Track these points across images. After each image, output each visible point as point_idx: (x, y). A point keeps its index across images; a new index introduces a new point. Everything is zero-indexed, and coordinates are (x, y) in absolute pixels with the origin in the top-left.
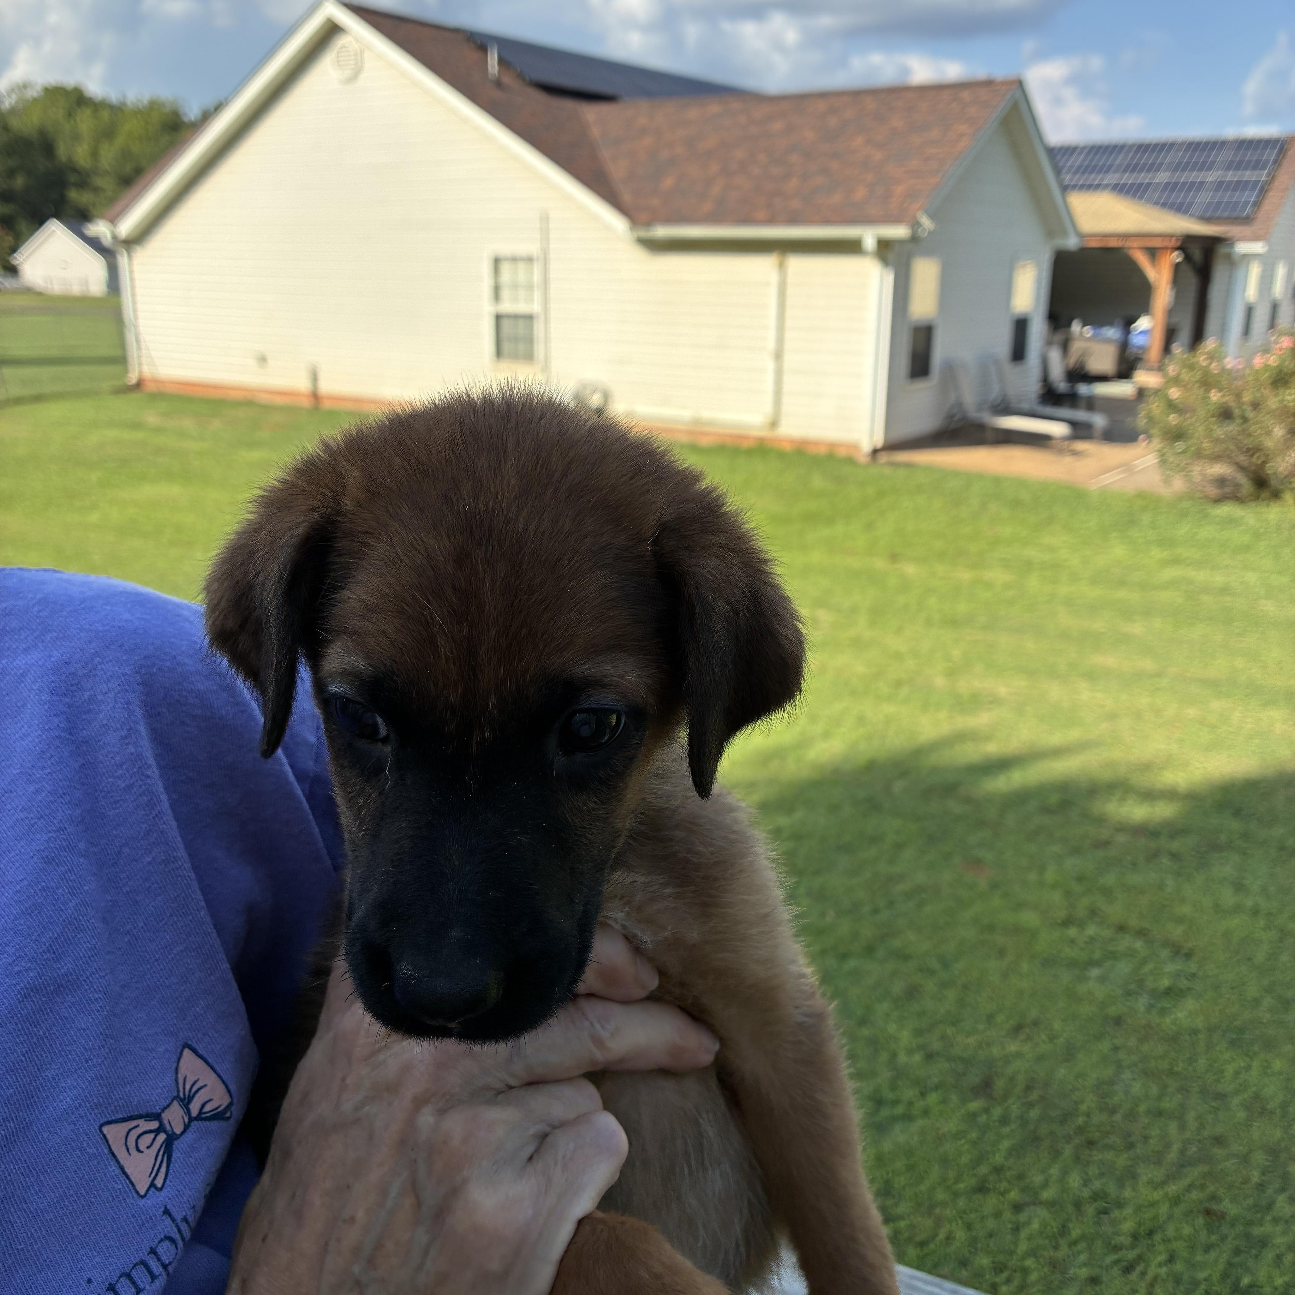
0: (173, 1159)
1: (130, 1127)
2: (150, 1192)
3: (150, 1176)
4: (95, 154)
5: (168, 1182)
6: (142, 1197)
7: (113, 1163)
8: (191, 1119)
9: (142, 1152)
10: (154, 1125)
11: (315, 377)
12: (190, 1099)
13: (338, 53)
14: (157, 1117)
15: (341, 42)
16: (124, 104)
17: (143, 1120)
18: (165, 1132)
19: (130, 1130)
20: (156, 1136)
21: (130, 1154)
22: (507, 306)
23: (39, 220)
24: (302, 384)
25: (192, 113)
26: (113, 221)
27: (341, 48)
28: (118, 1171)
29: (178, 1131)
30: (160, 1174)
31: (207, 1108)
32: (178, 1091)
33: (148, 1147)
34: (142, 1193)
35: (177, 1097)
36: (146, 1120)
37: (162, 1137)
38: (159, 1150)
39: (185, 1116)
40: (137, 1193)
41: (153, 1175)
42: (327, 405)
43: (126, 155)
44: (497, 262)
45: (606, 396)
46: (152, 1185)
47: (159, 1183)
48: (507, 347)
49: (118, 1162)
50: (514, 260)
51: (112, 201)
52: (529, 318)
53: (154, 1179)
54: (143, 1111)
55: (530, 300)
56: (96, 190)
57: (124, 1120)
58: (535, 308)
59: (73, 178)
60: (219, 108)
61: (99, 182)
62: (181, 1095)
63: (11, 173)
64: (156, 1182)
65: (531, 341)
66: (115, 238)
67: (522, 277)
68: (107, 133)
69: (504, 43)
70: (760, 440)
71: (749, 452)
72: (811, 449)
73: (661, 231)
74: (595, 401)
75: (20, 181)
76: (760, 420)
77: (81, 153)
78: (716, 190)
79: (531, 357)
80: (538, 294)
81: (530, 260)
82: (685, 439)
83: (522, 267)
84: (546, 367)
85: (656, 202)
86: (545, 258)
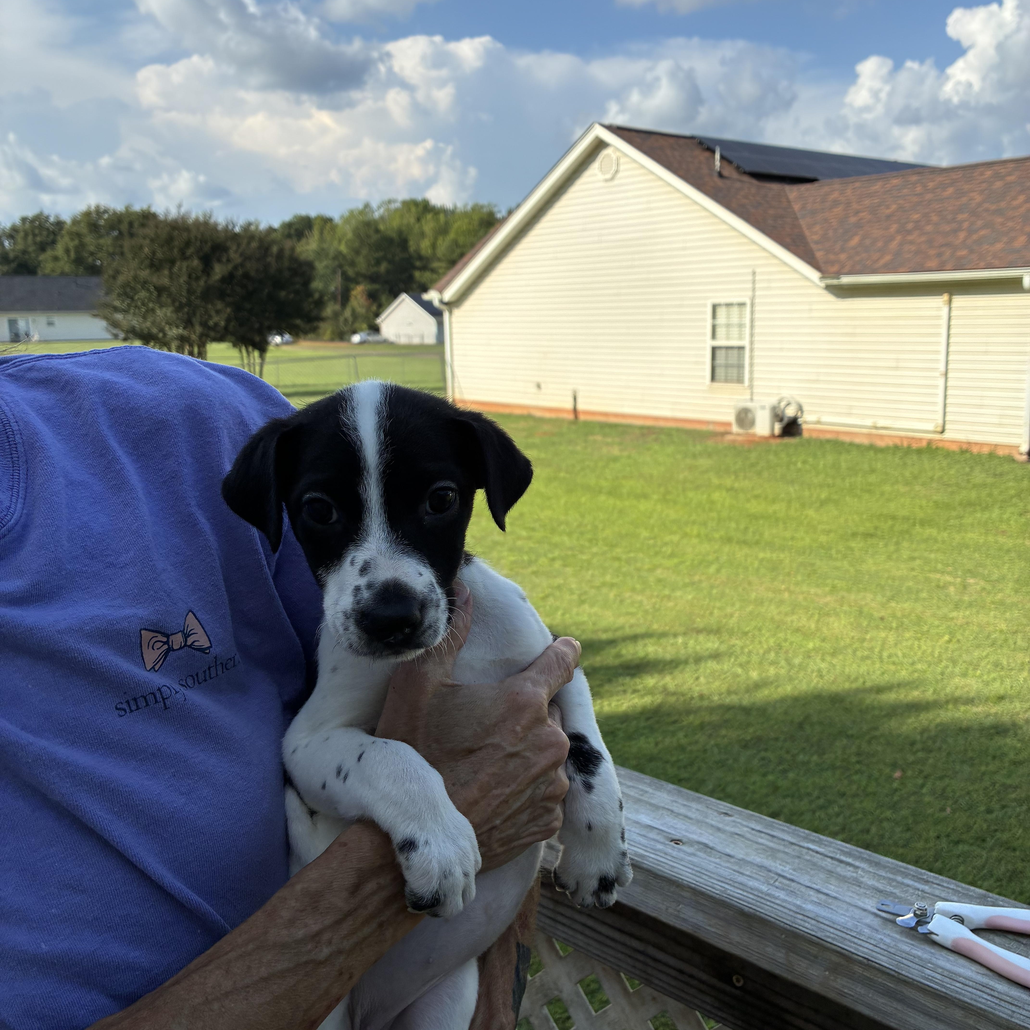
0: (168, 659)
2: (151, 671)
3: (153, 663)
4: (434, 246)
5: (160, 669)
6: (147, 671)
7: (139, 649)
8: (185, 645)
9: (154, 650)
10: (165, 639)
11: (575, 399)
12: (189, 636)
13: (602, 161)
14: (168, 636)
15: (605, 152)
16: (455, 210)
17: (161, 635)
18: (169, 645)
19: (153, 637)
20: (163, 645)
21: (148, 649)
22: (721, 341)
23: (395, 295)
24: (567, 403)
25: (501, 212)
26: (441, 291)
27: (605, 158)
28: (140, 654)
29: (175, 647)
30: (158, 664)
31: (196, 644)
32: (184, 629)
33: (158, 648)
35: (182, 632)
37: (166, 647)
38: (162, 652)
39: (182, 642)
40: (146, 668)
41: (155, 663)
42: (583, 417)
43: (455, 243)
44: (715, 307)
45: (800, 408)
46: (153, 667)
47: (157, 668)
48: (720, 372)
49: (142, 650)
50: (729, 305)
51: (441, 277)
52: (741, 348)
53: (155, 665)
54: (163, 631)
55: (741, 338)
56: (433, 271)
57: (153, 631)
58: (745, 343)
59: (419, 264)
61: (435, 265)
62: (185, 632)
63: (378, 262)
64: (155, 667)
65: (740, 367)
66: (441, 302)
67: (735, 320)
68: (443, 230)
69: (726, 145)
70: (930, 442)
71: (919, 452)
72: (975, 450)
73: (846, 280)
74: (790, 412)
75: (383, 267)
76: (930, 427)
77: (425, 246)
78: (894, 245)
79: (740, 380)
80: (747, 330)
81: (742, 305)
82: (866, 441)
83: (735, 309)
84: (751, 387)
85: (843, 257)
86: (752, 305)
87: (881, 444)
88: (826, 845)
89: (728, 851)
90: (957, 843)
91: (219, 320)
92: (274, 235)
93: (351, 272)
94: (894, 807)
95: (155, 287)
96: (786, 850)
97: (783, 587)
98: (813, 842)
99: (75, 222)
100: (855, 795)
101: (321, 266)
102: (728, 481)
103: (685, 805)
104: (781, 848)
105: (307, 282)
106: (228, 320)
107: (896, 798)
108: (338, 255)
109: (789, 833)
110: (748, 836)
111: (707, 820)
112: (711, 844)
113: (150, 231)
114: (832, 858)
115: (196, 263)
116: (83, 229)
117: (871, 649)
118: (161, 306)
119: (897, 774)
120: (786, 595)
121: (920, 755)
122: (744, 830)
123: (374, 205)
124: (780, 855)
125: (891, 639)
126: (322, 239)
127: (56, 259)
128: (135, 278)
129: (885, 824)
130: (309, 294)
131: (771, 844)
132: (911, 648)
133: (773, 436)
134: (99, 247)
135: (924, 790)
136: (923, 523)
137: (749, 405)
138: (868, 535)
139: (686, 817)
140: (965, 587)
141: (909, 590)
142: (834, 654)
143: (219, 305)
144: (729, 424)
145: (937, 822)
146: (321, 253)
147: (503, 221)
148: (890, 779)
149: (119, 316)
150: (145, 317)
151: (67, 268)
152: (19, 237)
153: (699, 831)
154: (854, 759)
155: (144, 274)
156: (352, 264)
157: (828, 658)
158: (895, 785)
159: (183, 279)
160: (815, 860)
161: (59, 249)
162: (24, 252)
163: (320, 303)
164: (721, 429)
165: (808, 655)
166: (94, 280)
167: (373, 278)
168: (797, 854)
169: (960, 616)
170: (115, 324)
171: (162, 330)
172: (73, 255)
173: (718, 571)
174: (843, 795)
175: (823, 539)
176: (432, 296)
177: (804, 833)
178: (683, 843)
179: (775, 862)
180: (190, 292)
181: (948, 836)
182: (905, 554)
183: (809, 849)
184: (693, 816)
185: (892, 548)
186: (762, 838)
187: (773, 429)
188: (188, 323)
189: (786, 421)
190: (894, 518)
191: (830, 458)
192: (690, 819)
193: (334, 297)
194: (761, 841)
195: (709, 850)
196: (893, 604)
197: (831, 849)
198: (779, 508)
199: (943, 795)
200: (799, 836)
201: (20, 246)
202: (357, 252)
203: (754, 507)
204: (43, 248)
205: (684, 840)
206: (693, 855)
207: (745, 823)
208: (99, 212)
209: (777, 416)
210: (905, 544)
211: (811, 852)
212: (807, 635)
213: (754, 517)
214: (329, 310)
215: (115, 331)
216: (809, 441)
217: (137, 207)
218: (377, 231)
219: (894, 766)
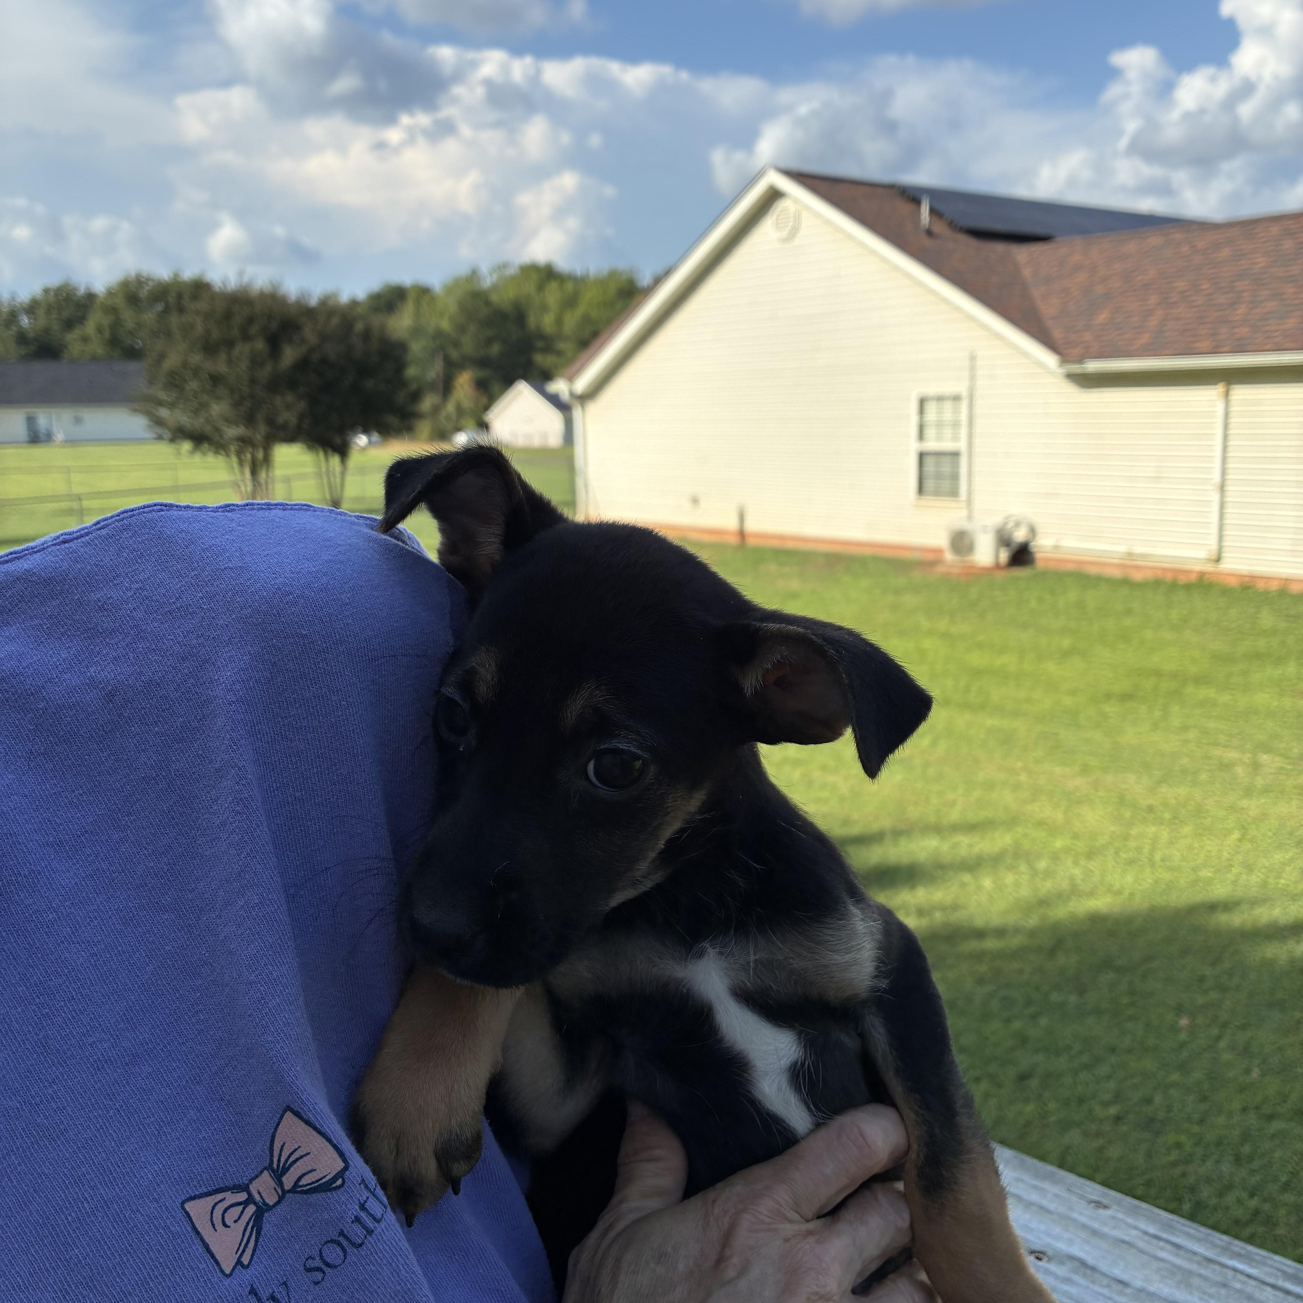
0: (262, 1233)
1: (217, 1200)
2: (236, 1270)
3: (236, 1253)
4: (559, 322)
5: (255, 1258)
6: (228, 1276)
7: (196, 1241)
8: (285, 1191)
9: (229, 1227)
11: (742, 517)
12: (285, 1170)
13: (778, 216)
14: (245, 1188)
15: (781, 206)
16: (588, 276)
17: (229, 1192)
18: (255, 1203)
19: (216, 1204)
20: (244, 1209)
21: (216, 1230)
22: (931, 445)
23: (508, 382)
24: (730, 523)
25: (645, 280)
26: (571, 379)
27: (781, 211)
28: (201, 1249)
29: (270, 1202)
30: (247, 1250)
31: (306, 1180)
32: (272, 1161)
33: (235, 1222)
34: (228, 1272)
35: (270, 1167)
36: (232, 1193)
37: (251, 1209)
38: (248, 1224)
39: (277, 1187)
40: (222, 1271)
41: (239, 1252)
42: (751, 542)
43: (586, 320)
44: (922, 402)
45: (1033, 531)
46: (239, 1262)
47: (246, 1260)
48: (930, 484)
49: (202, 1239)
50: (940, 399)
51: (570, 361)
52: (955, 455)
53: (241, 1255)
54: (230, 1183)
55: (956, 438)
56: (559, 353)
57: (209, 1194)
58: (962, 445)
59: (540, 344)
60: (668, 273)
61: (561, 345)
62: (275, 1166)
63: (489, 342)
64: (242, 1259)
65: (955, 477)
66: (572, 394)
67: (948, 416)
68: (571, 302)
69: (936, 194)
70: (1202, 575)
71: (1188, 587)
72: (1261, 585)
73: (1093, 366)
74: (1020, 536)
75: (495, 349)
76: (1202, 554)
77: (547, 322)
78: (1153, 322)
79: (954, 493)
80: (964, 432)
81: (956, 398)
82: (1117, 573)
83: (948, 405)
84: (969, 502)
85: (1088, 336)
86: (971, 398)
87: (1138, 576)
88: (1258, 1262)
89: (1118, 1272)
90: (1271, 1117)
91: (289, 417)
92: (359, 310)
93: (454, 354)
94: (1183, 1067)
95: (209, 375)
96: (1202, 1271)
97: (1019, 764)
98: (1238, 1256)
99: (110, 293)
100: (1130, 1051)
101: (416, 348)
102: (942, 625)
103: (1035, 1187)
104: (1194, 1267)
105: (400, 367)
106: (301, 417)
107: (1185, 1054)
108: (439, 334)
109: (1199, 1240)
110: (1141, 1244)
111: (1075, 1215)
112: (1090, 1261)
113: (203, 305)
114: (1274, 1287)
115: (260, 345)
116: (120, 302)
117: (1139, 849)
118: (218, 398)
119: (1184, 1022)
120: (1023, 778)
121: (1214, 995)
122: (1132, 1235)
123: (484, 269)
124: (1196, 1281)
125: (1165, 835)
126: (417, 314)
127: (85, 339)
128: (185, 365)
129: (1173, 1091)
130: (402, 383)
131: (1178, 1261)
132: (1191, 848)
133: (998, 566)
134: (139, 325)
135: (1222, 1044)
136: (1198, 680)
137: (965, 525)
138: (1125, 697)
139: (1042, 1208)
140: (1256, 766)
141: (1184, 771)
142: (1090, 855)
143: (290, 398)
144: (939, 551)
145: (1242, 1089)
146: (417, 331)
147: (648, 291)
148: (1174, 1029)
149: (164, 412)
150: (196, 412)
151: (100, 351)
152: (41, 312)
153: (1066, 1235)
154: (1125, 1000)
155: (196, 358)
156: (456, 344)
157: (1082, 863)
158: (1183, 1036)
159: (244, 365)
160: (1249, 1289)
161: (90, 327)
162: (47, 331)
163: (416, 396)
164: (930, 557)
165: (1055, 857)
166: (133, 366)
167: (482, 363)
168: (1219, 1279)
169: (1253, 806)
170: (158, 422)
171: (217, 430)
172: (107, 334)
173: (934, 743)
174: (1113, 1050)
175: (1068, 701)
176: (559, 386)
177: (1221, 1240)
178: (1050, 1259)
179: (1191, 1293)
180: (253, 381)
181: (1257, 1108)
182: (1176, 722)
183: (1235, 1270)
184: (1052, 1207)
185: (1158, 714)
186: (1162, 1249)
187: (997, 556)
188: (249, 420)
189: (1014, 547)
190: (1158, 673)
191: (1073, 595)
192: (1048, 1211)
193: (432, 387)
194: (1163, 1255)
195: (1089, 1272)
196: (1164, 789)
197: (1268, 1269)
198: (1008, 661)
199: (1246, 1052)
200: (1215, 1246)
201: (42, 322)
202: (462, 329)
203: (977, 659)
204: (69, 324)
205: (1050, 1253)
206: (1067, 1280)
207: (1130, 1220)
208: (140, 281)
209: (1003, 540)
210: (1175, 709)
211: (1239, 1276)
212: (1053, 830)
213: (977, 673)
214: (427, 403)
215: (159, 430)
216: (1044, 574)
217: (188, 274)
218: (488, 303)
219: (1179, 1010)
